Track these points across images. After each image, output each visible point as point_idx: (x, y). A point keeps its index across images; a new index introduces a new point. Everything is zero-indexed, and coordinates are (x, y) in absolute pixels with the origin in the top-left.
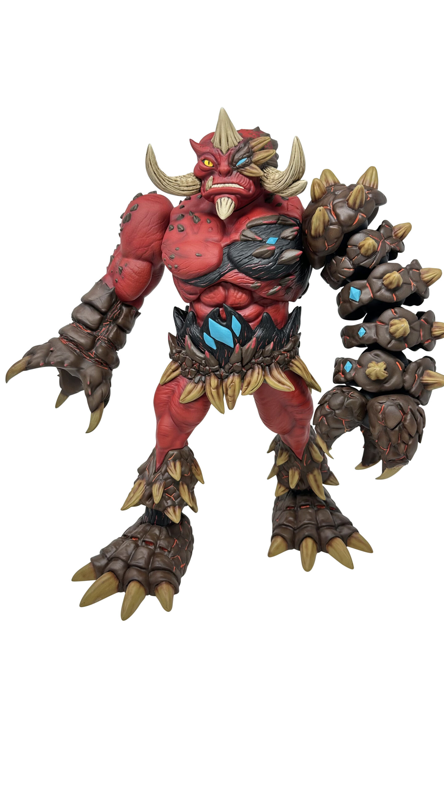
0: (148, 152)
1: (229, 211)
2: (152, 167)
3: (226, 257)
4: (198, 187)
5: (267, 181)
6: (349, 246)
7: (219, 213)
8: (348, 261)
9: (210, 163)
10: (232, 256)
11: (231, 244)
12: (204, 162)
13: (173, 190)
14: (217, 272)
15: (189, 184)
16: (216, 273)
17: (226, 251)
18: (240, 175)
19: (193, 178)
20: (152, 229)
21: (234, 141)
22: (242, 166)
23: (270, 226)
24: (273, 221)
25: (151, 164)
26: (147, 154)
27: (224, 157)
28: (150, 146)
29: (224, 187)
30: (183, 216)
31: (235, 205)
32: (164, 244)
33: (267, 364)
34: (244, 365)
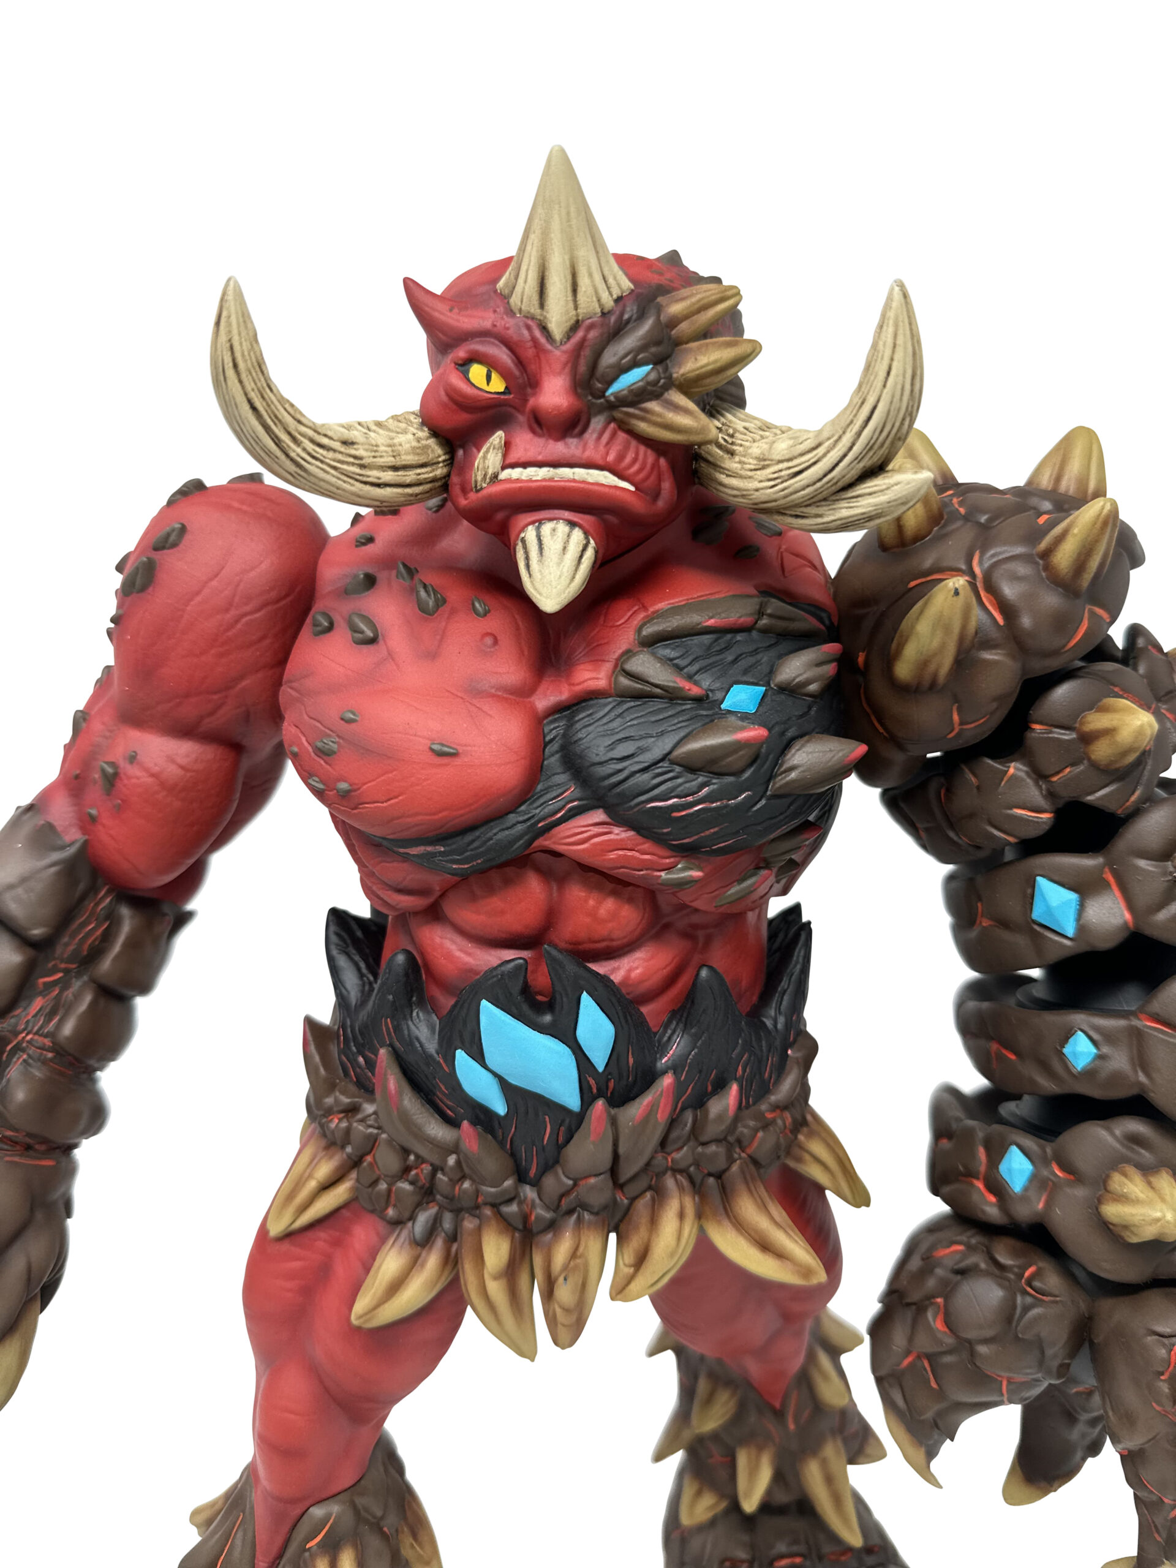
0: (224, 314)
1: (574, 577)
2: (241, 382)
3: (557, 756)
4: (440, 471)
5: (732, 464)
6: (1037, 727)
7: (532, 582)
8: (1028, 780)
9: (494, 375)
10: (581, 757)
11: (574, 705)
12: (468, 372)
13: (334, 480)
14: (521, 819)
15: (403, 457)
16: (514, 821)
17: (554, 730)
18: (622, 436)
19: (420, 434)
20: (239, 626)
21: (600, 291)
22: (630, 399)
23: (729, 636)
24: (742, 620)
25: (235, 366)
26: (218, 323)
27: (559, 354)
28: (232, 283)
29: (551, 480)
30: (370, 581)
31: (596, 552)
32: (291, 688)
33: (713, 1169)
34: (622, 1180)
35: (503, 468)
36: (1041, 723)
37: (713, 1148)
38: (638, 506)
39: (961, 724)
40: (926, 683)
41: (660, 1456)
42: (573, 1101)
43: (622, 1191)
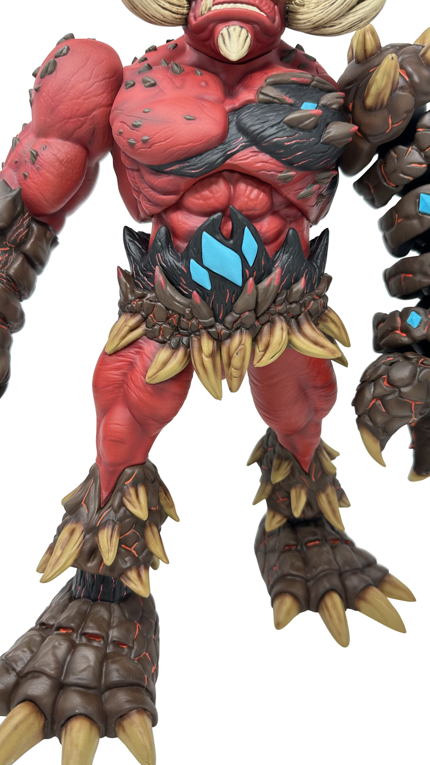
1: (242, 48)
3: (235, 127)
4: (186, 10)
6: (420, 130)
8: (417, 153)
10: (244, 126)
14: (219, 151)
16: (216, 152)
17: (233, 117)
24: (305, 81)
33: (294, 314)
34: (259, 315)
35: (213, 5)
36: (422, 128)
37: (294, 305)
38: (268, 22)
39: (392, 124)
40: (379, 106)
41: (255, 502)
42: (239, 281)
43: (258, 321)
